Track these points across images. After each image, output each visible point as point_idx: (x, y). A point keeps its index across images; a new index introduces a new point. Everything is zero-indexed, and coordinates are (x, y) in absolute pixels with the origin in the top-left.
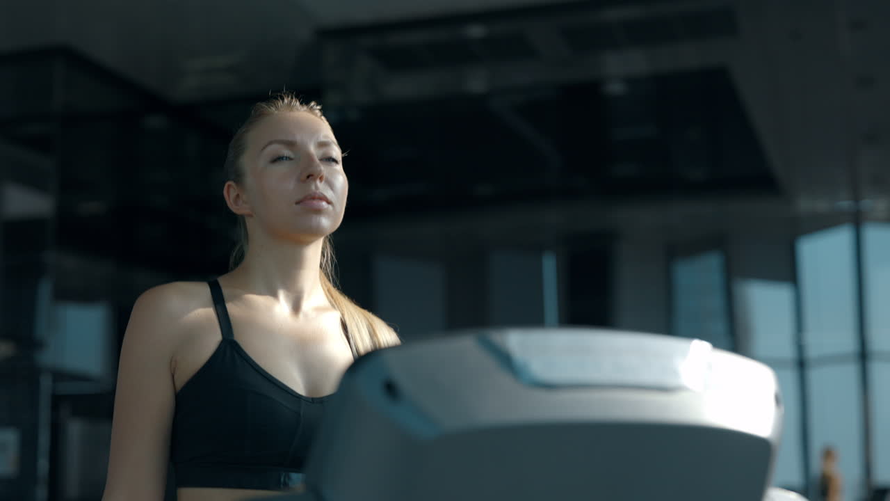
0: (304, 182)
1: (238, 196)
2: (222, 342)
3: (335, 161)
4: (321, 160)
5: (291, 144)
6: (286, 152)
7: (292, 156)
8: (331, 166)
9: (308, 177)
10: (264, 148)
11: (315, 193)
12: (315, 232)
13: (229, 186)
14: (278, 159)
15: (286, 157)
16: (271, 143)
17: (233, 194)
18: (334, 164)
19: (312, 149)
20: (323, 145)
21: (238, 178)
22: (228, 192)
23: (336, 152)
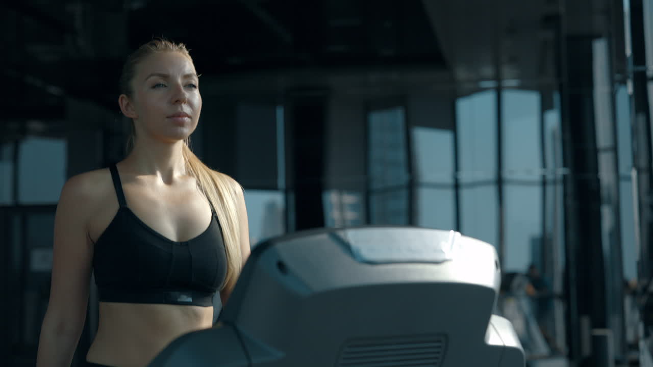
0: (174, 104)
1: (128, 104)
2: (120, 210)
3: (195, 86)
4: (185, 86)
5: (166, 77)
6: (162, 81)
7: (167, 85)
8: (192, 90)
9: (176, 101)
10: (148, 78)
11: (181, 113)
12: (179, 137)
13: (122, 98)
14: (156, 86)
15: (163, 85)
16: (152, 75)
17: (125, 102)
18: (193, 88)
19: (180, 81)
20: (187, 76)
21: (129, 93)
22: (122, 100)
23: (195, 81)
